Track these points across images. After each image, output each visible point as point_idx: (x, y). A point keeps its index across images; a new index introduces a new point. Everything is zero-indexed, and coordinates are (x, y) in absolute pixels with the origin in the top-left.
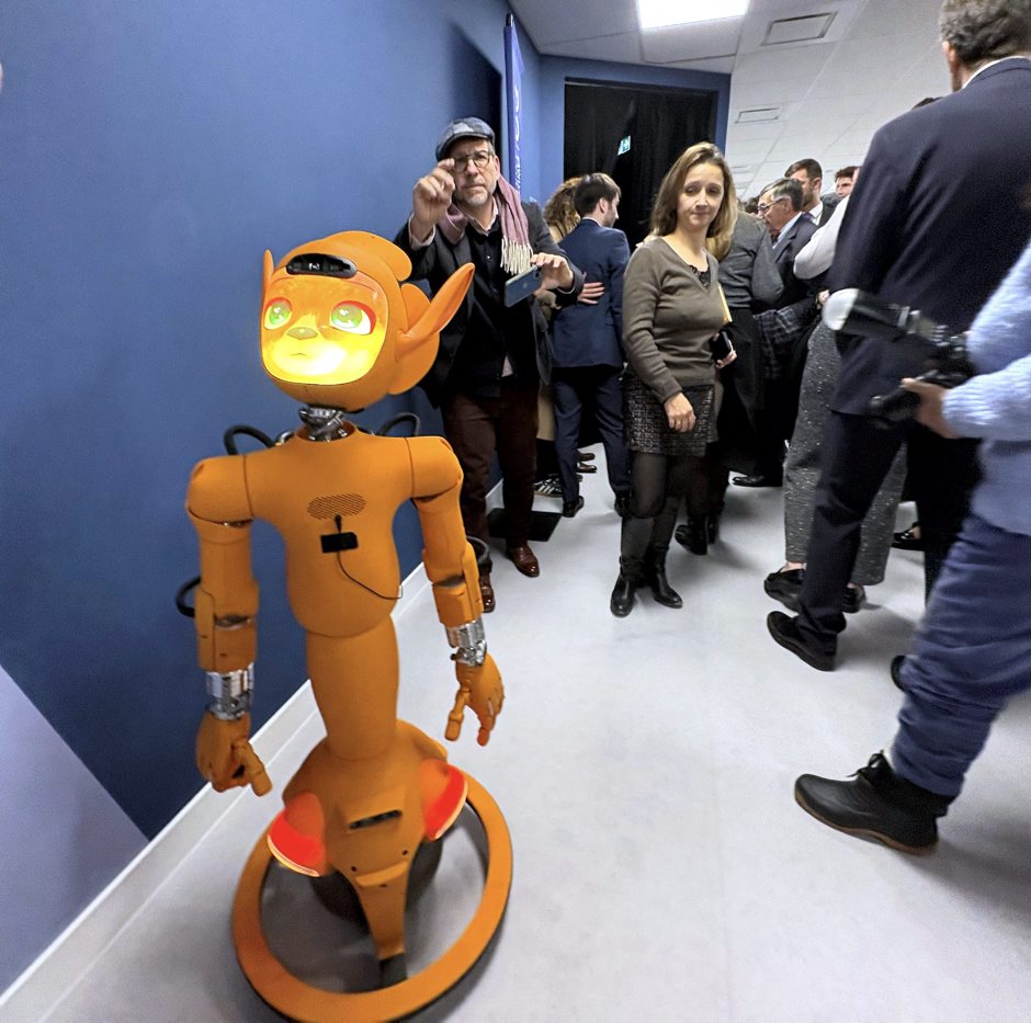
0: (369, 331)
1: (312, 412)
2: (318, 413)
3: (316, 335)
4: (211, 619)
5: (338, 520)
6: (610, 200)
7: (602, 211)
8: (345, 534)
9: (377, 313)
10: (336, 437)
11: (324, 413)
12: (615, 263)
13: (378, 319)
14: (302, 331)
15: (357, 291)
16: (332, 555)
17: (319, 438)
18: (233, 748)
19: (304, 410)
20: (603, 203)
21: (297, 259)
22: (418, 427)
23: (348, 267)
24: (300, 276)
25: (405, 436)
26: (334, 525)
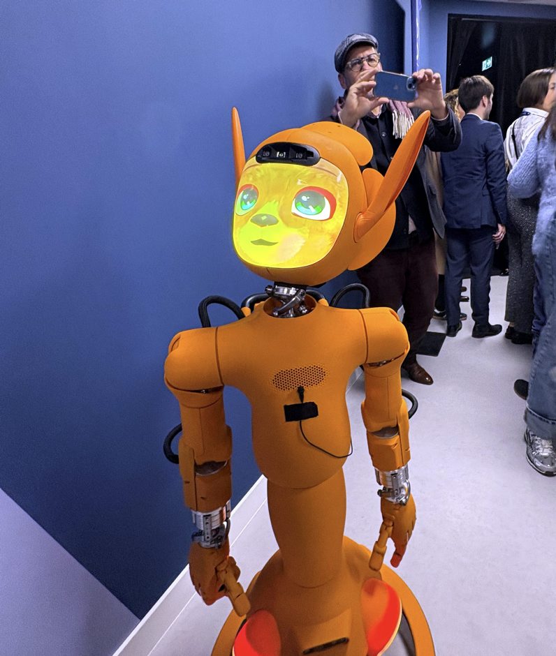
0: (328, 216)
1: (278, 290)
2: (284, 291)
3: (276, 222)
4: (193, 467)
5: (301, 391)
6: (488, 97)
7: (484, 105)
8: (306, 403)
9: (338, 197)
10: (298, 314)
11: (288, 292)
12: (490, 148)
13: (338, 203)
14: (264, 218)
15: (319, 176)
16: (295, 424)
17: (282, 314)
18: (217, 571)
19: (270, 287)
20: (485, 99)
21: (266, 148)
22: (368, 298)
23: (311, 154)
24: (269, 165)
25: (358, 308)
26: (297, 396)
